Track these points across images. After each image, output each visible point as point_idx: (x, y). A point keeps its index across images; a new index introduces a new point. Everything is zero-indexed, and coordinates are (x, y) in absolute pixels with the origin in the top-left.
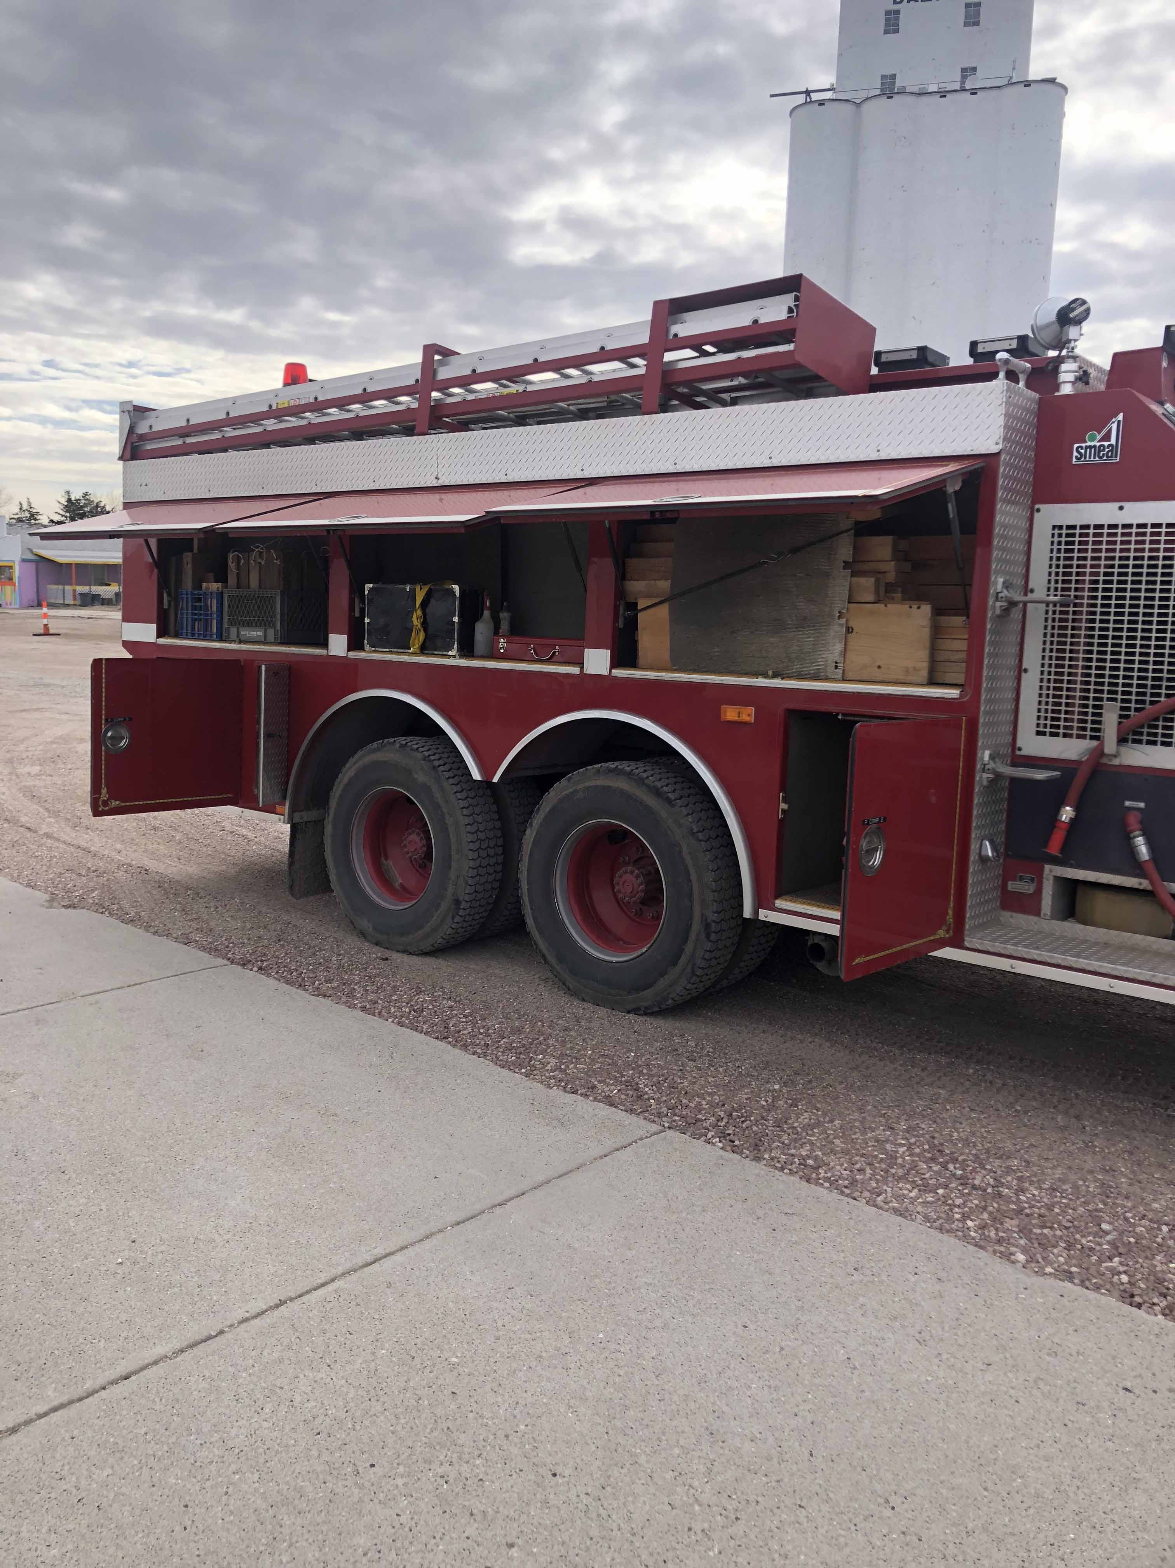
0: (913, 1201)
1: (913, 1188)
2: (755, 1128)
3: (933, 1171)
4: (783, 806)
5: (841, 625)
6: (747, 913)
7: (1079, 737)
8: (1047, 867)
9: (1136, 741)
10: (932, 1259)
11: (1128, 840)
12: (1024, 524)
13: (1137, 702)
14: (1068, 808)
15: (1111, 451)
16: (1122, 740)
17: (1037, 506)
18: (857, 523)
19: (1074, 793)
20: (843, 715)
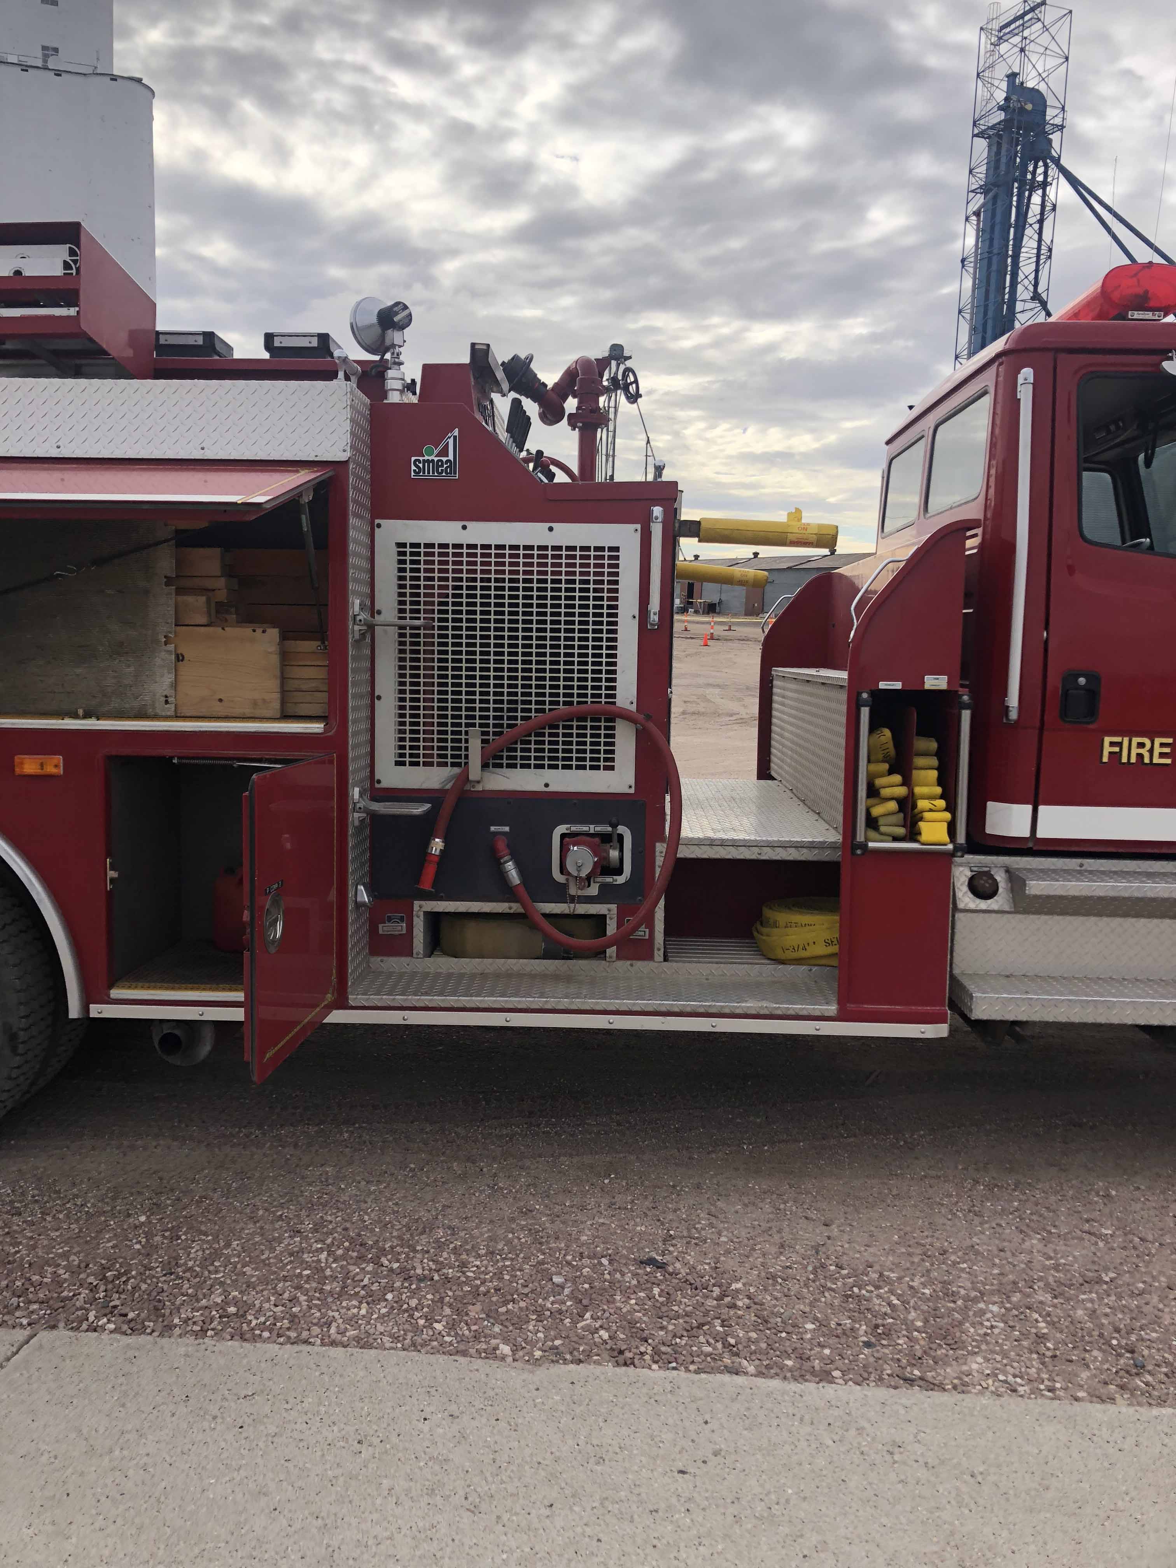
0: (368, 1317)
1: (361, 1302)
2: (144, 1287)
3: (368, 1273)
4: (112, 874)
5: (169, 652)
6: (74, 1011)
7: (440, 764)
8: (417, 904)
9: (496, 766)
10: (433, 1391)
11: (498, 865)
12: (366, 540)
13: (495, 726)
14: (437, 840)
15: (450, 467)
16: (485, 766)
17: (377, 521)
18: (177, 531)
19: (442, 825)
20: (179, 758)
